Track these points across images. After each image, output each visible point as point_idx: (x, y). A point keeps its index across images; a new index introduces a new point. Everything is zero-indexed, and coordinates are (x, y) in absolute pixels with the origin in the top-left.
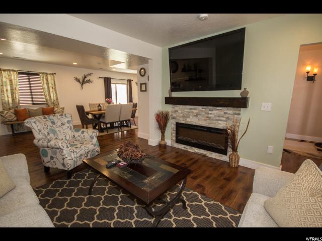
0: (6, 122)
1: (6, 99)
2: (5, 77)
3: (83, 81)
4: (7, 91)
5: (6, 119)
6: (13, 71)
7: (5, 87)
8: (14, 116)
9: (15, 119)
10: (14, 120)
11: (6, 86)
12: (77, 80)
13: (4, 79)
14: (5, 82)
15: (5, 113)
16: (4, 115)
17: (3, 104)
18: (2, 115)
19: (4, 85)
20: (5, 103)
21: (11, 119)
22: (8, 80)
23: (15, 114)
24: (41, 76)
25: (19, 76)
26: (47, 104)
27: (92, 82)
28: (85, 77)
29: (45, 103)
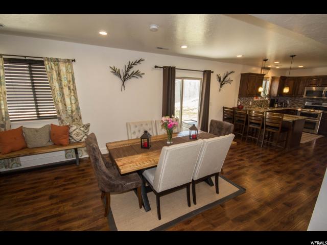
3: (126, 74)
12: (116, 72)
24: (47, 66)
25: (5, 66)
26: (60, 119)
27: (143, 76)
28: (130, 68)
29: (56, 116)
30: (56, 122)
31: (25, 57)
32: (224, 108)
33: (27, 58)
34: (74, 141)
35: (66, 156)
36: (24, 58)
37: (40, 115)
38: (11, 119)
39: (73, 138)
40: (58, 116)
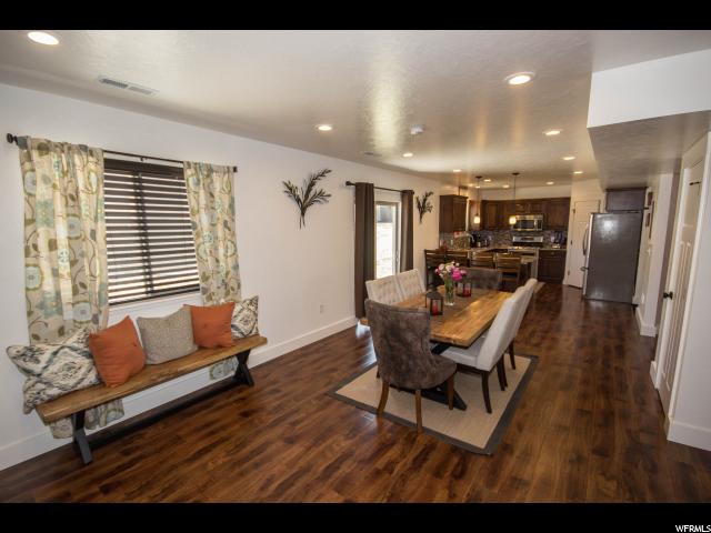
0: (53, 400)
1: (48, 285)
2: (46, 180)
3: (307, 196)
4: (53, 245)
5: (49, 384)
6: (83, 148)
7: (41, 230)
8: (86, 362)
9: (92, 378)
10: (86, 383)
11: (49, 223)
12: (291, 190)
13: (42, 191)
14: (47, 205)
15: (44, 358)
16: (37, 368)
17: (30, 313)
18: (28, 372)
19: (39, 217)
20: (42, 306)
21: (71, 382)
22: (58, 194)
23: (90, 356)
24: (191, 180)
25: (106, 178)
26: (205, 291)
27: (328, 199)
28: (312, 184)
29: (198, 285)
30: (195, 300)
31: (142, 157)
32: (426, 251)
33: (145, 161)
34: (239, 335)
35: (211, 375)
36: (138, 160)
37: (156, 288)
38: (111, 301)
39: (237, 329)
40: (202, 285)
